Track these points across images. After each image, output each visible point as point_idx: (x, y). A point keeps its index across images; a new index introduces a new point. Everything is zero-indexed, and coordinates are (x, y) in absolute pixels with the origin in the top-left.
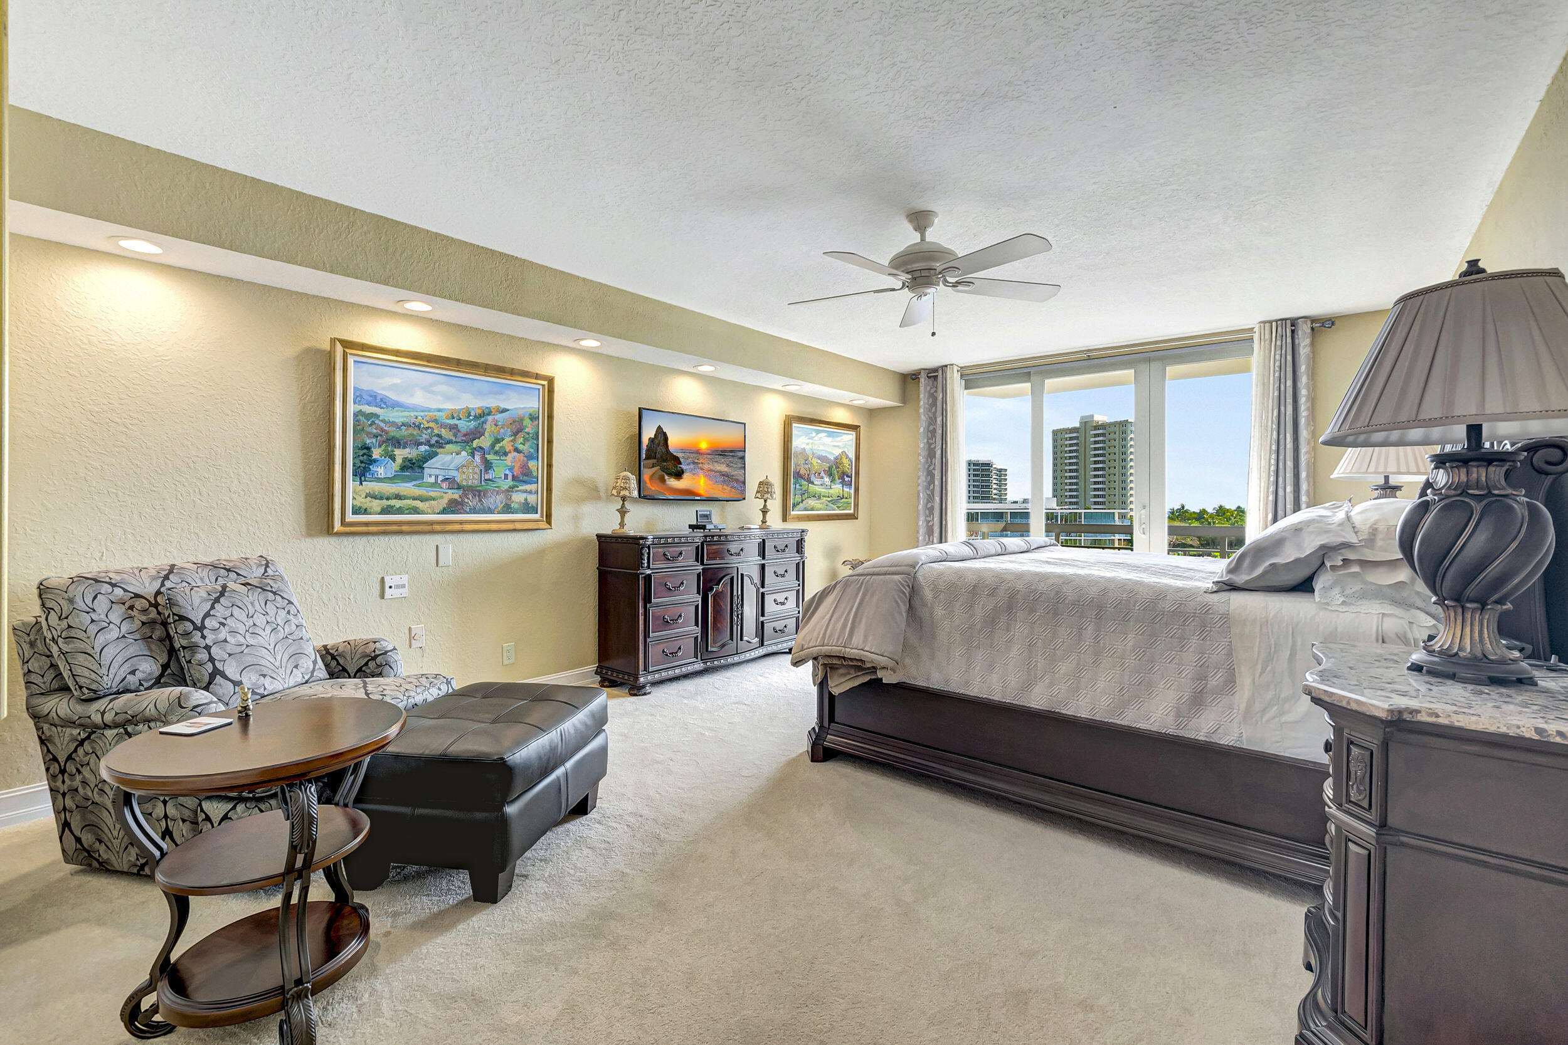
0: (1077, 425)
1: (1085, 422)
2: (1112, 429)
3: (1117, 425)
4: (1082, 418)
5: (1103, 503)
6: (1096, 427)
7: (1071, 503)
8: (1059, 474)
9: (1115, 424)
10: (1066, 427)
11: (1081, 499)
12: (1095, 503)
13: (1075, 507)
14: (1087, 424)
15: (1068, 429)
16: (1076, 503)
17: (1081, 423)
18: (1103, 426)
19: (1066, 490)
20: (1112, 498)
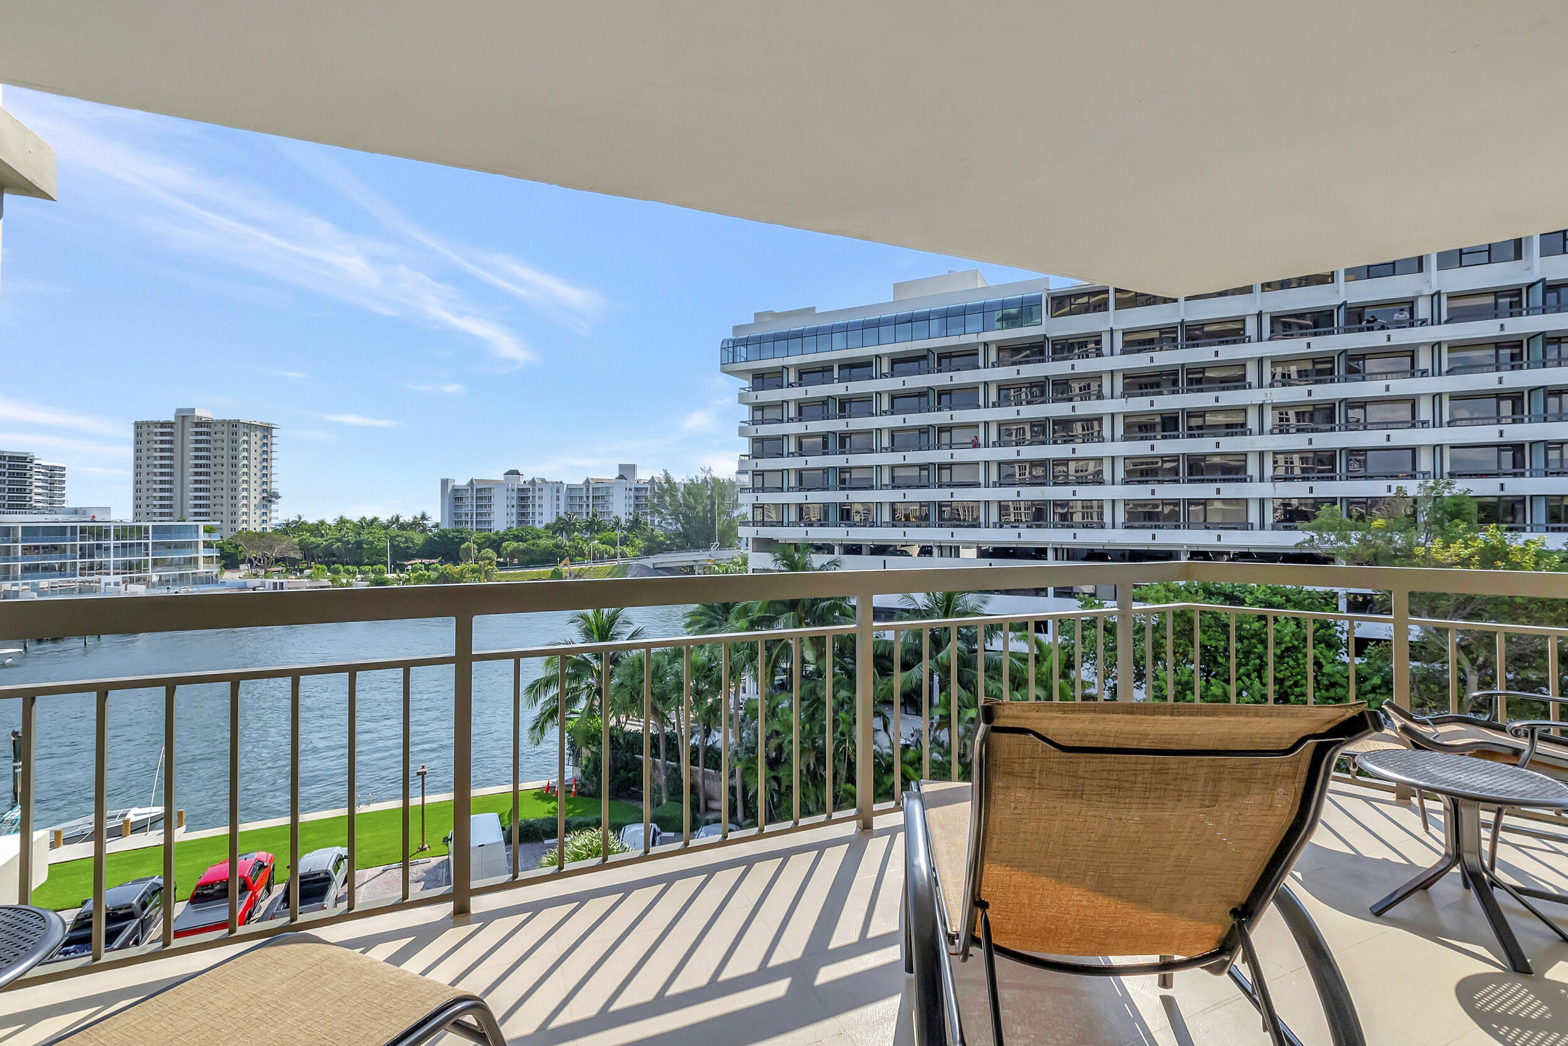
0: (172, 419)
1: (183, 417)
2: (219, 427)
3: (226, 425)
4: (178, 410)
5: (207, 514)
6: (197, 425)
7: (161, 514)
8: (144, 478)
9: (223, 423)
10: (155, 419)
11: (177, 510)
12: (196, 514)
13: (167, 518)
14: (184, 416)
15: (158, 423)
16: (171, 514)
17: (176, 417)
18: (208, 424)
19: (155, 497)
20: (218, 509)
